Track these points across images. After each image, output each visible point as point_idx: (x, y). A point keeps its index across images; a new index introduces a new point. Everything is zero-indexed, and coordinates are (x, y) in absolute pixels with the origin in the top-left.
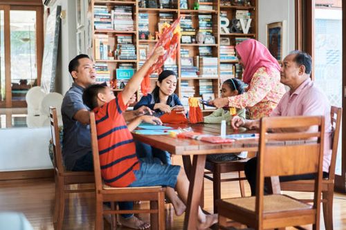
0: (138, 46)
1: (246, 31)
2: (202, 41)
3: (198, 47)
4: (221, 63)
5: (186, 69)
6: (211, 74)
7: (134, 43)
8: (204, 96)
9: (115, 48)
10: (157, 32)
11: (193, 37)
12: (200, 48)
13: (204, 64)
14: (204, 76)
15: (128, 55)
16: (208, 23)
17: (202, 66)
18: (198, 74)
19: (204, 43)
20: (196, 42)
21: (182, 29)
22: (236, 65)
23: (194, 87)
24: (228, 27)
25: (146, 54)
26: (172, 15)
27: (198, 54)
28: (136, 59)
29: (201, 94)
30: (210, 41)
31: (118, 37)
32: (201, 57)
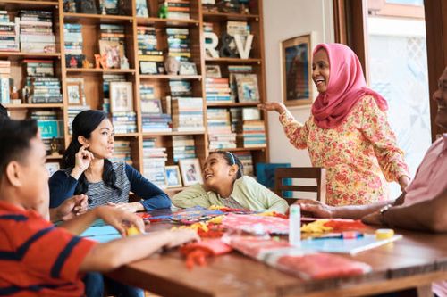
0: (65, 80)
1: (245, 55)
2: (176, 71)
3: (168, 81)
4: (209, 107)
5: (151, 119)
6: (193, 126)
7: (56, 75)
8: (182, 163)
9: (23, 84)
10: (96, 56)
11: (159, 64)
12: (171, 84)
13: (180, 110)
14: (181, 130)
15: (47, 95)
16: (183, 41)
17: (178, 113)
18: (171, 126)
19: (178, 73)
20: (165, 73)
21: (140, 52)
22: (232, 110)
23: (165, 149)
24: (216, 49)
25: (80, 94)
26: (122, 27)
27: (169, 93)
28: (62, 102)
29: (176, 161)
30: (189, 71)
31: (29, 64)
32: (173, 99)
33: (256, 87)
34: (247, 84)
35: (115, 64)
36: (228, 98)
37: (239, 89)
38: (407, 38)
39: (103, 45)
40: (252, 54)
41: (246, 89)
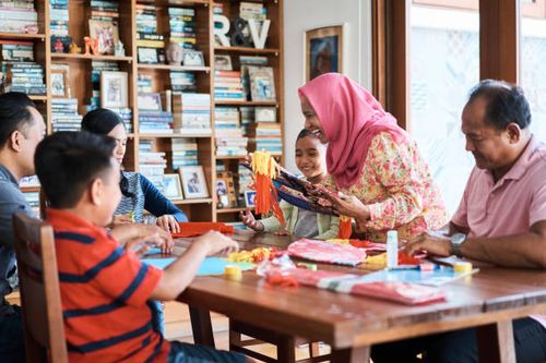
0: (50, 66)
1: (260, 44)
2: (180, 60)
3: (169, 71)
4: (218, 105)
5: (147, 116)
6: (197, 127)
7: (39, 60)
8: (183, 171)
10: (86, 38)
11: (160, 51)
12: (172, 75)
13: (184, 108)
14: (185, 132)
15: (28, 85)
16: (188, 24)
17: (181, 112)
18: (172, 126)
19: (182, 64)
20: (167, 62)
21: (138, 36)
22: (242, 109)
23: (164, 154)
24: (227, 35)
25: (65, 84)
26: (117, 5)
27: (168, 86)
28: (45, 94)
29: (175, 168)
30: (194, 61)
31: (5, 46)
32: (174, 93)
33: (272, 82)
34: (262, 78)
35: (108, 49)
36: (239, 96)
37: (252, 84)
38: (447, 31)
39: (94, 25)
40: (268, 43)
41: (261, 84)
